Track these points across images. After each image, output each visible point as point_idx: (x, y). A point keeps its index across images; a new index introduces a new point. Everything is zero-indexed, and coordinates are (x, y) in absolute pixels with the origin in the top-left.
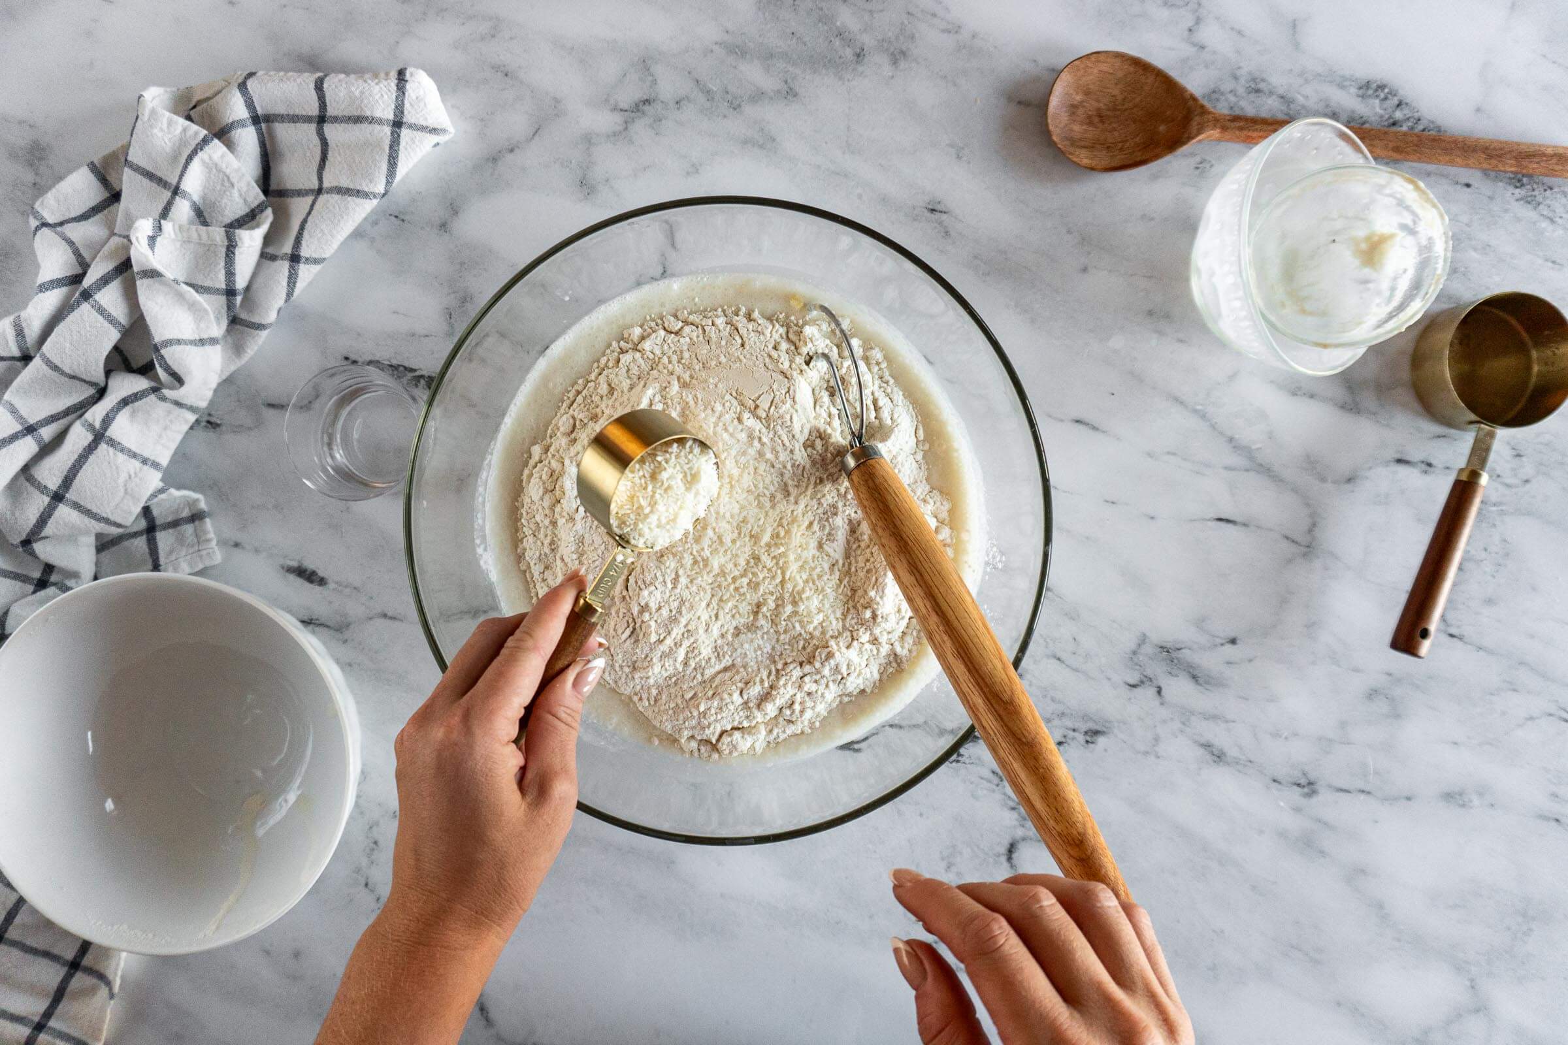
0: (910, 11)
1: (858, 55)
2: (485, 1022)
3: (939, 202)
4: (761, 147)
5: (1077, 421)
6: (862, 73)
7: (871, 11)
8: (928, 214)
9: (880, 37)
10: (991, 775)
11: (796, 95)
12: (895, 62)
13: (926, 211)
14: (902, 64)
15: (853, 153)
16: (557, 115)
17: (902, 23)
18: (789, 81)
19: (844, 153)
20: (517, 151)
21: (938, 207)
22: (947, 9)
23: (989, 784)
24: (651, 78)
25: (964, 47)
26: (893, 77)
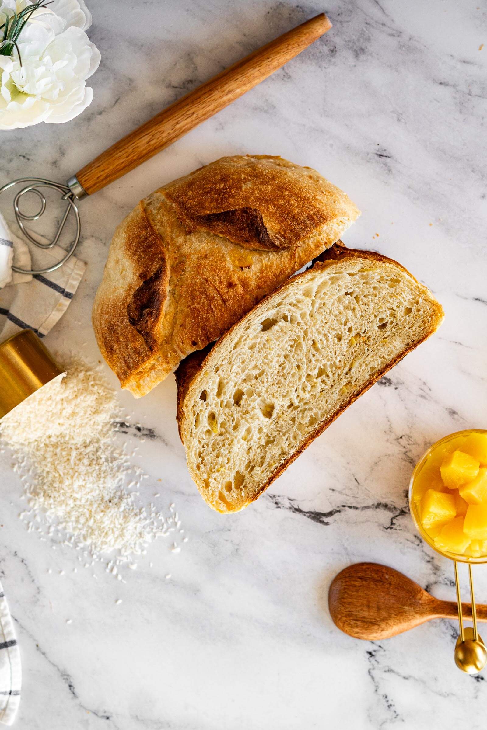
0: (368, 22)
1: (332, 51)
2: (72, 695)
3: (385, 150)
4: (266, 112)
5: (477, 299)
6: (335, 63)
7: (341, 22)
8: (377, 158)
9: (347, 39)
10: (414, 538)
11: (290, 77)
12: (357, 56)
13: (376, 156)
14: (362, 57)
15: (327, 116)
16: (131, 90)
17: (362, 30)
18: (286, 68)
19: (321, 116)
20: (103, 113)
21: (385, 154)
22: (392, 20)
23: (412, 545)
24: (193, 66)
25: (404, 46)
26: (355, 66)
